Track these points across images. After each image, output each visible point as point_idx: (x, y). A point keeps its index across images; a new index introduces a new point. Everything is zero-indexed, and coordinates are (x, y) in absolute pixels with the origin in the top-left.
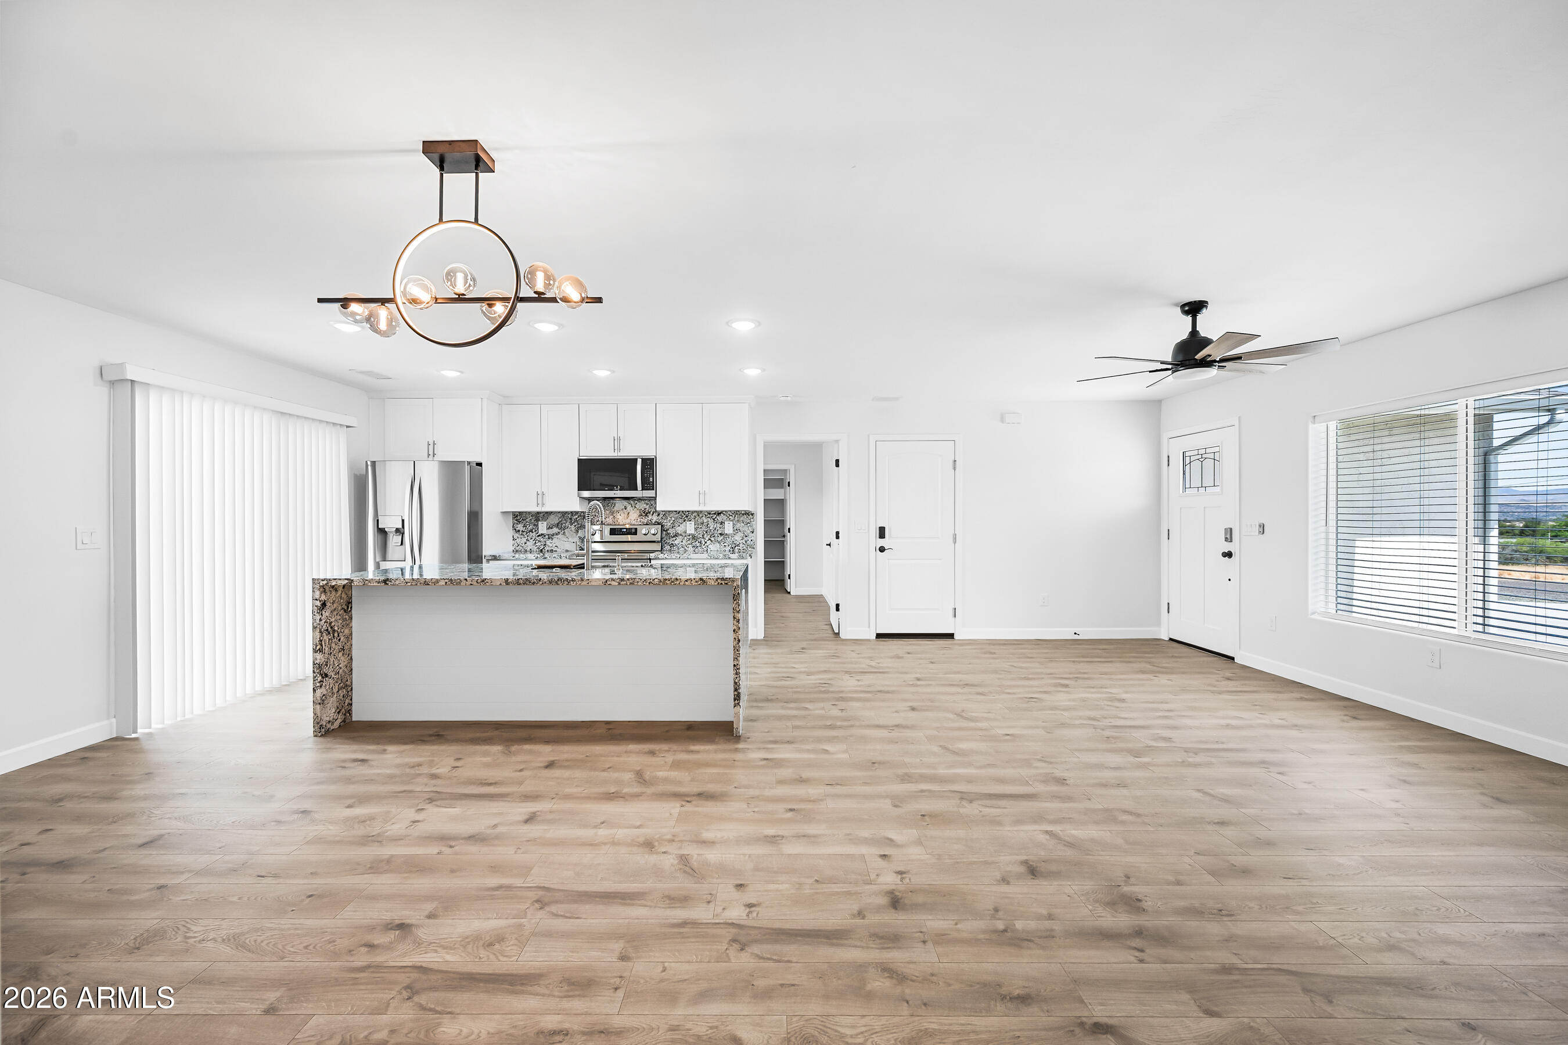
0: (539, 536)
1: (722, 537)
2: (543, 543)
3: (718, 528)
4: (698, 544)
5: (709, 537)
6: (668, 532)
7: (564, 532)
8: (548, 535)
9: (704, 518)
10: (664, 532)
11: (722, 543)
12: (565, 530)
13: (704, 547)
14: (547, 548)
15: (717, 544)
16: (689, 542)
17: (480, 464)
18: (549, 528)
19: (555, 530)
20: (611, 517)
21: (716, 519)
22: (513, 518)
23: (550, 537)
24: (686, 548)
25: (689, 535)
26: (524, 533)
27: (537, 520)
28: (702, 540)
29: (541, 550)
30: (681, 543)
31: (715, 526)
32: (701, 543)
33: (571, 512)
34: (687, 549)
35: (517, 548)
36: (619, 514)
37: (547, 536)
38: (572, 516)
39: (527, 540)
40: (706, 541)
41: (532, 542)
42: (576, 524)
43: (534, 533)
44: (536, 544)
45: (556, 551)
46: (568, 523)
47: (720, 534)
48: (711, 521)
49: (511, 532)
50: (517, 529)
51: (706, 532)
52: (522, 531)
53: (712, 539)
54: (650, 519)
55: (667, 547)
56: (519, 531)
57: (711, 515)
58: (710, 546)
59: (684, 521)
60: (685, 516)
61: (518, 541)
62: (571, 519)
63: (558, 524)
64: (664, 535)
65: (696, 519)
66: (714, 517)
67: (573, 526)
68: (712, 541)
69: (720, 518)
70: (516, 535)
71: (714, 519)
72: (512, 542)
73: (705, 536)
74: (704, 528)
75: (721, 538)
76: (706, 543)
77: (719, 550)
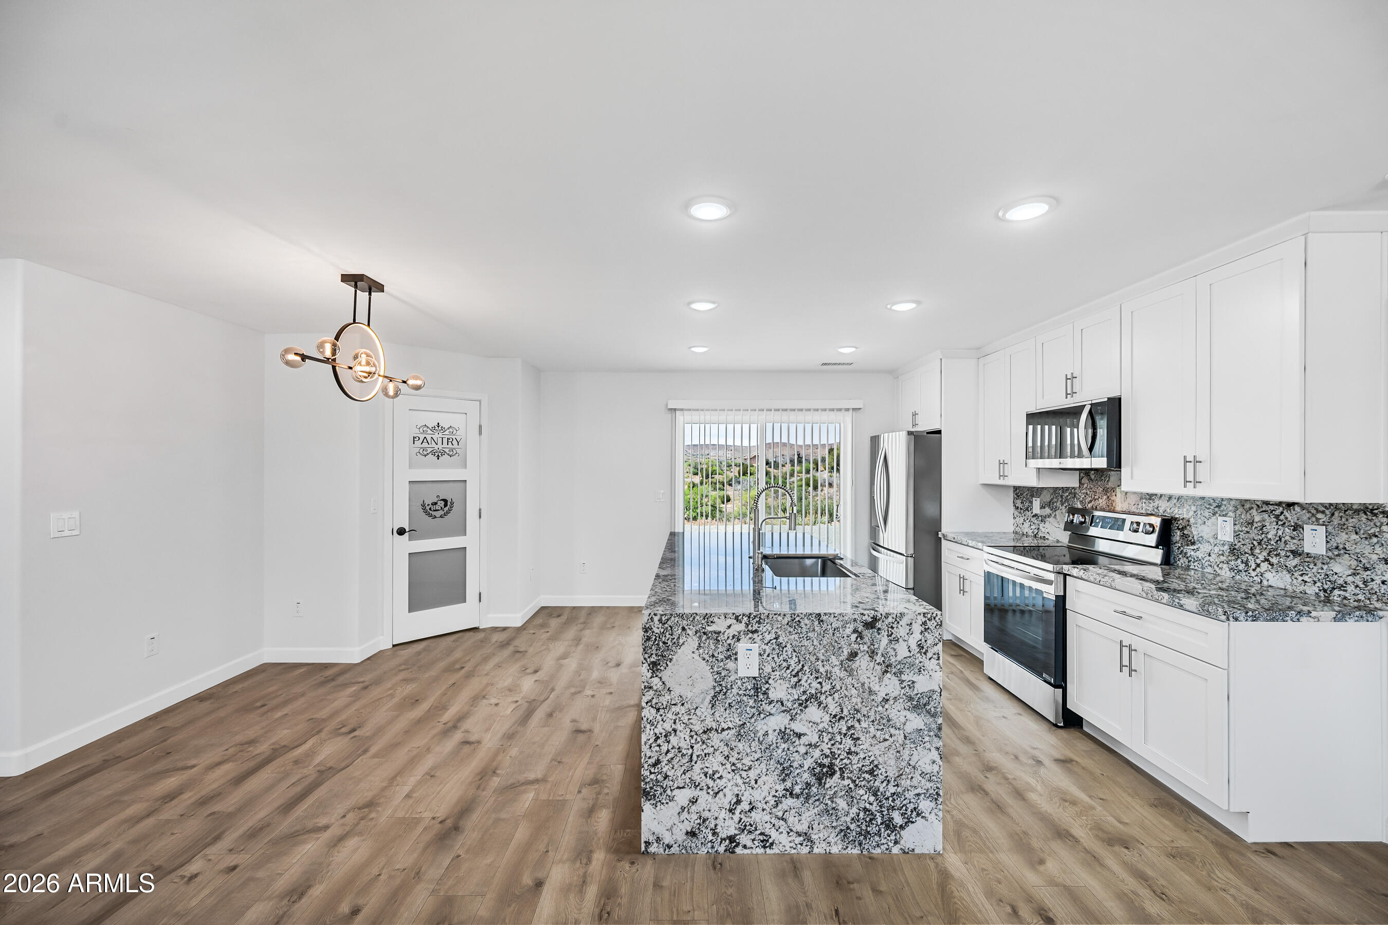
0: (1033, 516)
1: (1296, 561)
2: (1037, 527)
3: (1287, 538)
4: (1242, 567)
5: (1265, 553)
6: (1186, 532)
7: (1055, 515)
8: (1041, 516)
9: (1254, 512)
10: (1179, 533)
11: (1296, 574)
12: (1057, 512)
13: (1253, 574)
14: (1040, 534)
15: (1285, 572)
16: (1223, 558)
17: (939, 432)
18: (1042, 507)
19: (1047, 511)
20: (1105, 497)
21: (1282, 517)
22: (1014, 491)
23: (1043, 519)
24: (1217, 569)
25: (1223, 545)
26: (1022, 511)
27: (1032, 496)
28: (1250, 558)
29: (1035, 535)
30: (1208, 558)
31: (1280, 533)
32: (1246, 563)
33: (1062, 488)
34: (1219, 571)
35: (1017, 529)
36: (1114, 494)
37: (1040, 518)
38: (1063, 492)
39: (1025, 521)
40: (1258, 561)
41: (1027, 524)
42: (1066, 504)
43: (1030, 512)
44: (1032, 527)
45: (1048, 539)
46: (1059, 502)
47: (1292, 552)
48: (1269, 521)
49: (1012, 508)
50: (1017, 505)
51: (1260, 544)
52: (1021, 509)
53: (1274, 560)
54: (1156, 504)
55: (1182, 561)
56: (1018, 507)
57: (1271, 508)
58: (1268, 575)
59: (1214, 514)
60: (1215, 505)
61: (1017, 519)
62: (1062, 496)
63: (1050, 502)
64: (1178, 538)
65: (1238, 512)
66: (1277, 512)
67: (1063, 507)
68: (1272, 565)
69: (1291, 516)
70: (1016, 513)
71: (1277, 517)
72: (1012, 521)
73: (1257, 551)
74: (1254, 534)
75: (1293, 562)
76: (1258, 565)
77: (1289, 587)
